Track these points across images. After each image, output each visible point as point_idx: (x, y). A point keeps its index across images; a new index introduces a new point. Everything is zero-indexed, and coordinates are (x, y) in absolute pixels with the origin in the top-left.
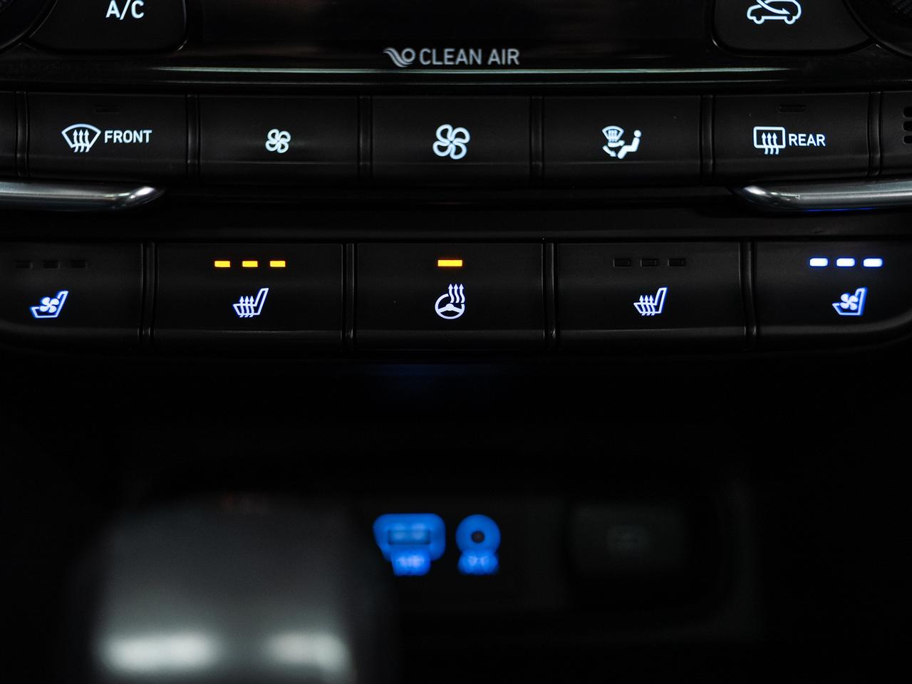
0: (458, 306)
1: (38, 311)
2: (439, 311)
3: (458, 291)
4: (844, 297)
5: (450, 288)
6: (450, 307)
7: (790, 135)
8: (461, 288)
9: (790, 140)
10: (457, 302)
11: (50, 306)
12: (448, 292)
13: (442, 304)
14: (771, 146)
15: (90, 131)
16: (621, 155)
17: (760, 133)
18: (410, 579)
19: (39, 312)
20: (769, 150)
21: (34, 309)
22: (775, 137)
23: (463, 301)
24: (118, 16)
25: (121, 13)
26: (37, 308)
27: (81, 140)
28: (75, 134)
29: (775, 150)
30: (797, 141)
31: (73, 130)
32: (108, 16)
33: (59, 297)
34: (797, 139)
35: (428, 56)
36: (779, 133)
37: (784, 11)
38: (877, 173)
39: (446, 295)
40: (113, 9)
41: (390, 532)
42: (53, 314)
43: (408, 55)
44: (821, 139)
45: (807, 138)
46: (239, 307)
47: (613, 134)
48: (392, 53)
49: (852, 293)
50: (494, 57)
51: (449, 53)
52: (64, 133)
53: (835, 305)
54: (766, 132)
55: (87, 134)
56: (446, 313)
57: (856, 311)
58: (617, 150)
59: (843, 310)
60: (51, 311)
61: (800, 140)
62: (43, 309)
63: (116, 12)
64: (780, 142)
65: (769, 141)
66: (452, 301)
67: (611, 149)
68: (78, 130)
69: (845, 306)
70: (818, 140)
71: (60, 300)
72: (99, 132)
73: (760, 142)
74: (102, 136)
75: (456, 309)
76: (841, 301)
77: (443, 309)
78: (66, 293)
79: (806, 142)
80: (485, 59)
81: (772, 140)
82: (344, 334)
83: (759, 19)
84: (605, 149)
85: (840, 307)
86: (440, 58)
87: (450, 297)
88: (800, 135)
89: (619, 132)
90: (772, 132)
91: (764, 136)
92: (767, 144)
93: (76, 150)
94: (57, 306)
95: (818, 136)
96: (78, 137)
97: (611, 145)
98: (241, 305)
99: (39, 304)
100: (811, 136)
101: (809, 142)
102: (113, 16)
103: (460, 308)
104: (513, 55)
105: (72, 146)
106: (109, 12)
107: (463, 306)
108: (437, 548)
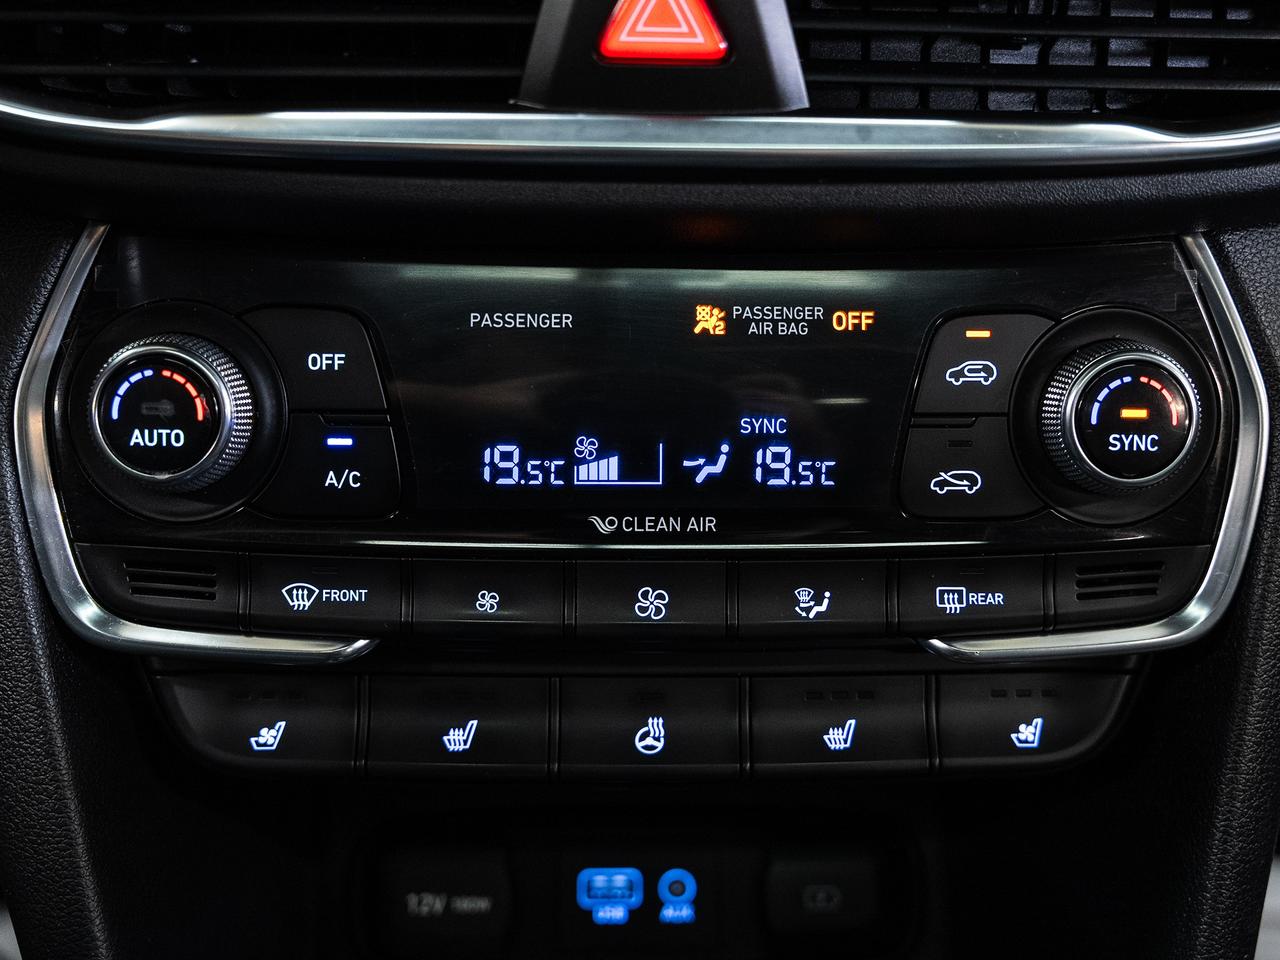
0: (657, 739)
1: (257, 742)
2: (639, 745)
3: (658, 724)
4: (1022, 727)
5: (650, 720)
6: (649, 741)
7: (971, 594)
8: (661, 721)
9: (971, 599)
10: (657, 735)
11: (269, 737)
12: (647, 725)
13: (642, 738)
14: (953, 606)
15: (308, 589)
16: (812, 615)
17: (942, 593)
18: (611, 928)
19: (258, 744)
20: (951, 608)
21: (253, 740)
22: (956, 596)
23: (662, 734)
24: (336, 485)
25: (339, 484)
26: (256, 739)
27: (300, 599)
28: (295, 592)
29: (956, 608)
30: (977, 600)
31: (293, 588)
32: (327, 484)
33: (277, 728)
34: (976, 598)
35: (629, 524)
36: (960, 593)
37: (965, 482)
38: (1051, 628)
39: (645, 729)
40: (331, 479)
41: (589, 882)
42: (272, 745)
43: (611, 523)
44: (998, 598)
45: (986, 597)
46: (449, 740)
47: (804, 595)
48: (596, 520)
49: (1029, 723)
50: (692, 525)
51: (650, 521)
52: (284, 591)
53: (1013, 736)
54: (948, 592)
55: (306, 592)
56: (646, 747)
57: (1033, 742)
58: (808, 610)
59: (1020, 741)
60: (269, 743)
61: (980, 599)
62: (262, 740)
63: (334, 481)
64: (960, 602)
65: (951, 601)
66: (652, 734)
67: (802, 609)
68: (297, 588)
69: (1022, 737)
70: (997, 599)
71: (278, 731)
72: (317, 591)
73: (942, 602)
74: (321, 594)
75: (655, 743)
76: (1018, 732)
77: (644, 743)
78: (283, 724)
79: (985, 601)
80: (684, 525)
81: (953, 599)
82: (549, 767)
83: (941, 489)
84: (797, 609)
85: (1018, 739)
86: (642, 525)
87: (649, 731)
88: (980, 595)
89: (810, 593)
90: (953, 592)
91: (946, 596)
92: (949, 603)
93: (296, 608)
94: (275, 738)
95: (997, 595)
96: (297, 595)
97: (802, 605)
98: (451, 737)
99: (259, 735)
100: (990, 595)
101: (988, 600)
102: (332, 485)
103: (659, 741)
104: (710, 523)
105: (292, 604)
106: (328, 481)
107: (662, 740)
108: (636, 899)
